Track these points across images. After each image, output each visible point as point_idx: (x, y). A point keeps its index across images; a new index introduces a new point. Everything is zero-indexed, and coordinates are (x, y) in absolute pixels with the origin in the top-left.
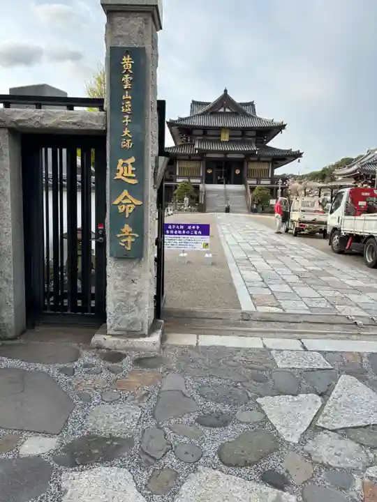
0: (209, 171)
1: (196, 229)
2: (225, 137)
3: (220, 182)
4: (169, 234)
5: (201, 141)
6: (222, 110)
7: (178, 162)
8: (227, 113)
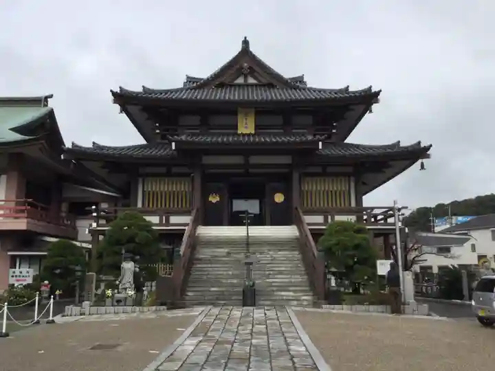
2: (246, 126)
6: (240, 80)
7: (140, 180)
8: (252, 85)
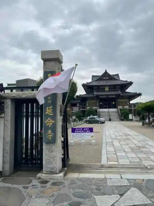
0: (101, 103)
1: (87, 130)
2: (107, 89)
3: (106, 108)
4: (76, 132)
5: (96, 91)
6: (105, 78)
7: (87, 100)
8: (107, 79)
